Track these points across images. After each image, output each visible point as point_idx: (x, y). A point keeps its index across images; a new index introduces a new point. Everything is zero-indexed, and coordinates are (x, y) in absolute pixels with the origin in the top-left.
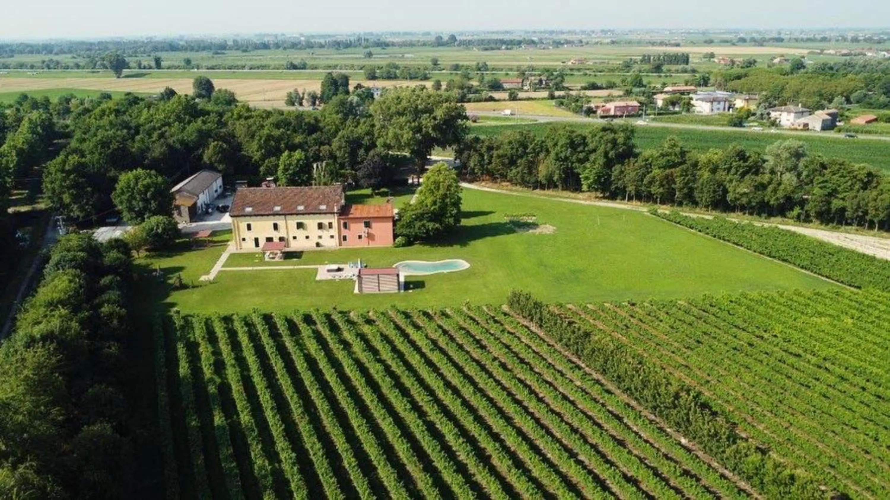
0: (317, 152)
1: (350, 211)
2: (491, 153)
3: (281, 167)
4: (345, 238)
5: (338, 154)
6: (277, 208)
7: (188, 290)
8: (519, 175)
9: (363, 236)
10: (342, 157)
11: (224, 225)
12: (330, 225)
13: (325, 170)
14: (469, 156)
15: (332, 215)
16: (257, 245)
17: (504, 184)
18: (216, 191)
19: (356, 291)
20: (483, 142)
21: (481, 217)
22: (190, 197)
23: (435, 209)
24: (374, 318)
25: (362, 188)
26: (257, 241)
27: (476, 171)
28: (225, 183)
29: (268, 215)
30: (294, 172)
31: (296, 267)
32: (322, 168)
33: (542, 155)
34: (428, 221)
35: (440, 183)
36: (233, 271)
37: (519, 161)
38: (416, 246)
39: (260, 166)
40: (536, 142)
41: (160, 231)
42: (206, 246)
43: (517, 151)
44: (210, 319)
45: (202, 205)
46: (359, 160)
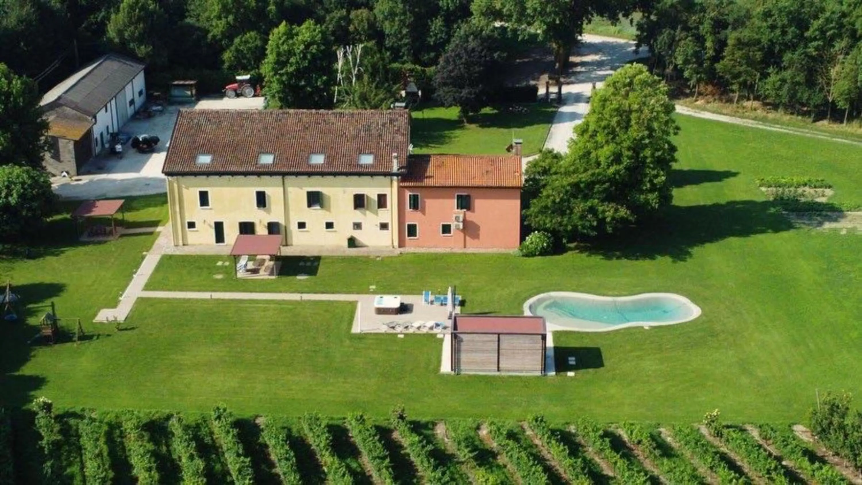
0: (343, 23)
1: (425, 170)
2: (722, 36)
3: (271, 58)
4: (412, 230)
5: (387, 28)
6: (267, 159)
7: (69, 345)
8: (786, 87)
9: (453, 228)
10: (395, 35)
11: (147, 182)
12: (382, 201)
13: (361, 65)
14: (672, 43)
15: (388, 179)
16: (220, 237)
17: (748, 104)
18: (132, 102)
19: (446, 367)
20: (703, 10)
21: (707, 185)
22: (79, 119)
23: (617, 172)
24: (494, 445)
25: (441, 104)
26: (219, 227)
27: (686, 74)
28: (149, 84)
29: (246, 174)
30: (298, 70)
31: (306, 297)
32: (355, 59)
33: (840, 45)
34: (603, 201)
35: (630, 112)
36: (167, 300)
37: (787, 57)
38: (569, 255)
39: (223, 50)
40: (828, 14)
41: (13, 200)
42: (111, 233)
43: (784, 33)
44: (119, 425)
45: (102, 134)
46: (431, 41)
